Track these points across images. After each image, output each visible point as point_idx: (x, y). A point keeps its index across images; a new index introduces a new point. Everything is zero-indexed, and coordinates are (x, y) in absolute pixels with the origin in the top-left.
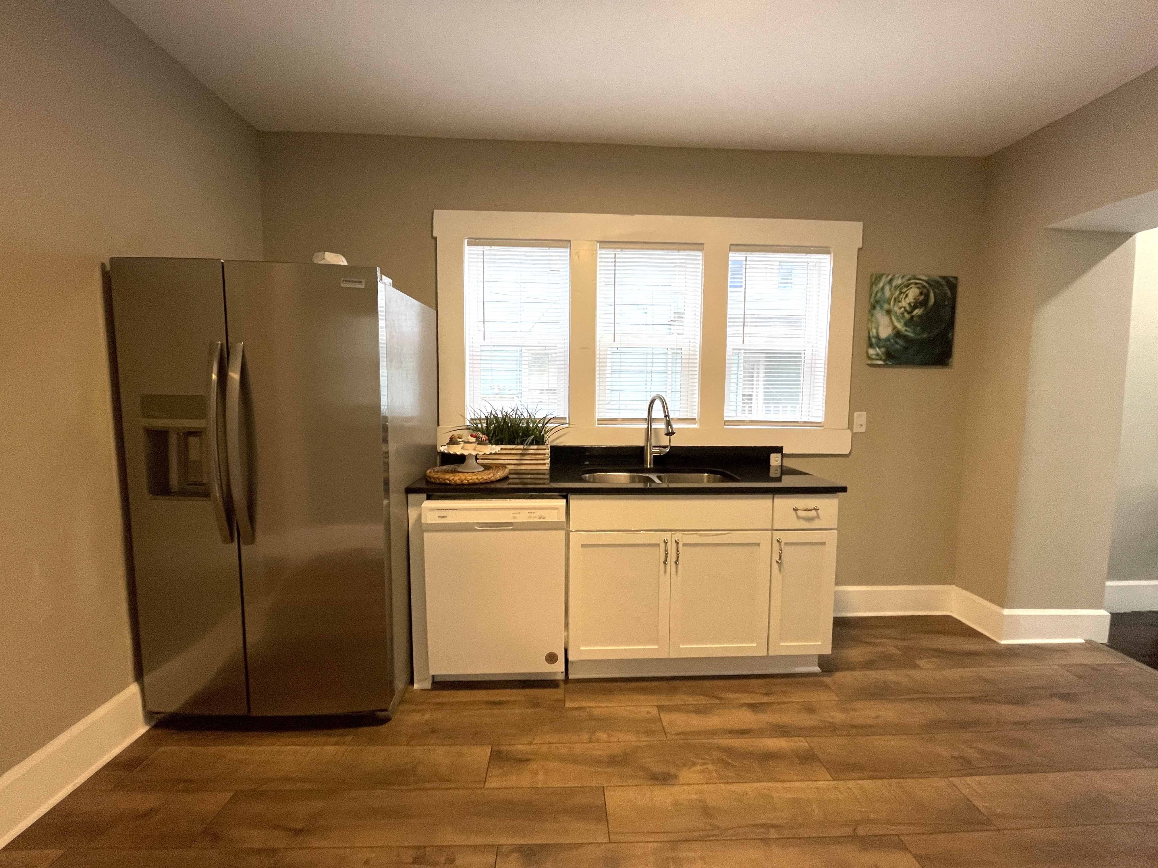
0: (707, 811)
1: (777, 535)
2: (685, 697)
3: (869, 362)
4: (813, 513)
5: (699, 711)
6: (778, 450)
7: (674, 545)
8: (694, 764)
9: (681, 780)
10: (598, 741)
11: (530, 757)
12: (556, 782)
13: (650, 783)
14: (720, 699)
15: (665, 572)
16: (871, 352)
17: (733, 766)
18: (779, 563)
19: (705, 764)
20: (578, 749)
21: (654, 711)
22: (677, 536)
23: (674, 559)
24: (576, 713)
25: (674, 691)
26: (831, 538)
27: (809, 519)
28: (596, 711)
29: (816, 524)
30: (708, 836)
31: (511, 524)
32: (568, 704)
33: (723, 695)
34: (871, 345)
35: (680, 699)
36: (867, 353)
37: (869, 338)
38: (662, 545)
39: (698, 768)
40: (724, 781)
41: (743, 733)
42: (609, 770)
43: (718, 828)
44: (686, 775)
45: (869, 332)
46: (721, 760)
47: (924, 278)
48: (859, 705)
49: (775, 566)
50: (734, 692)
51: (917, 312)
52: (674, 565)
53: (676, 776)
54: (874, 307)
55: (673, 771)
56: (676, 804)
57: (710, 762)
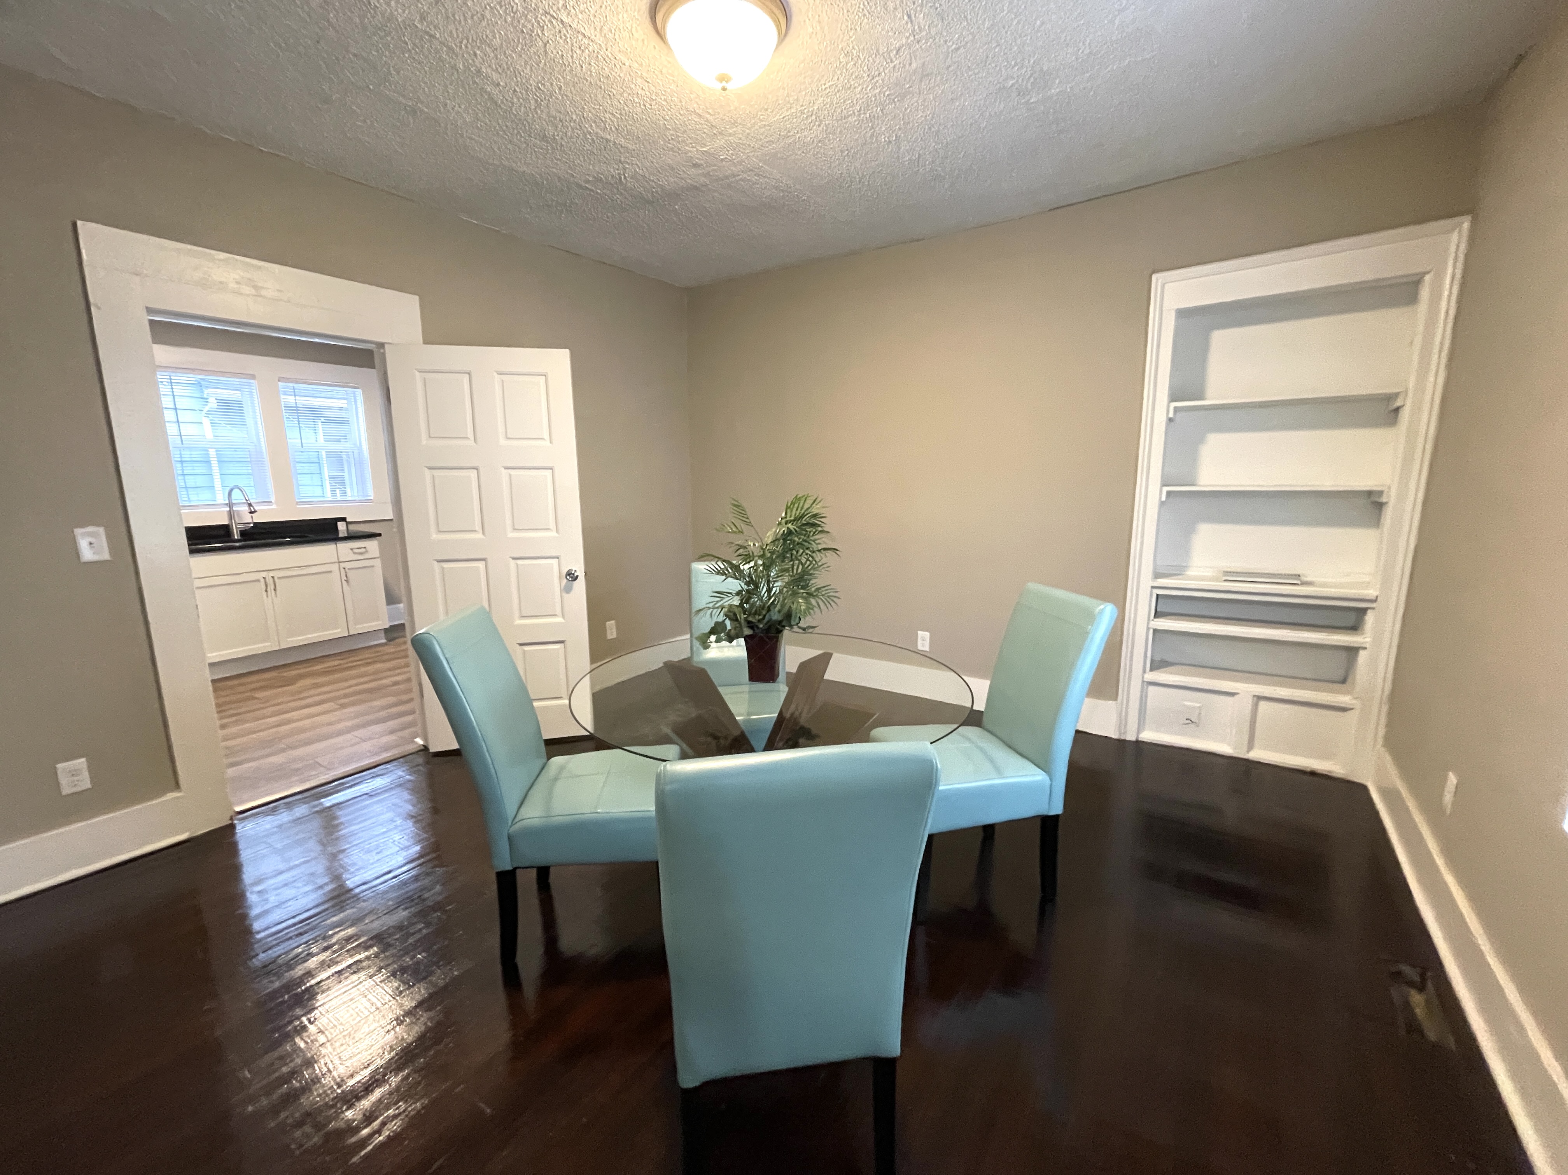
1: (343, 565)
4: (363, 550)
6: (344, 519)
7: (271, 580)
15: (267, 596)
18: (347, 581)
22: (272, 574)
23: (272, 587)
26: (378, 563)
27: (361, 554)
29: (366, 556)
38: (262, 580)
49: (345, 583)
52: (273, 592)
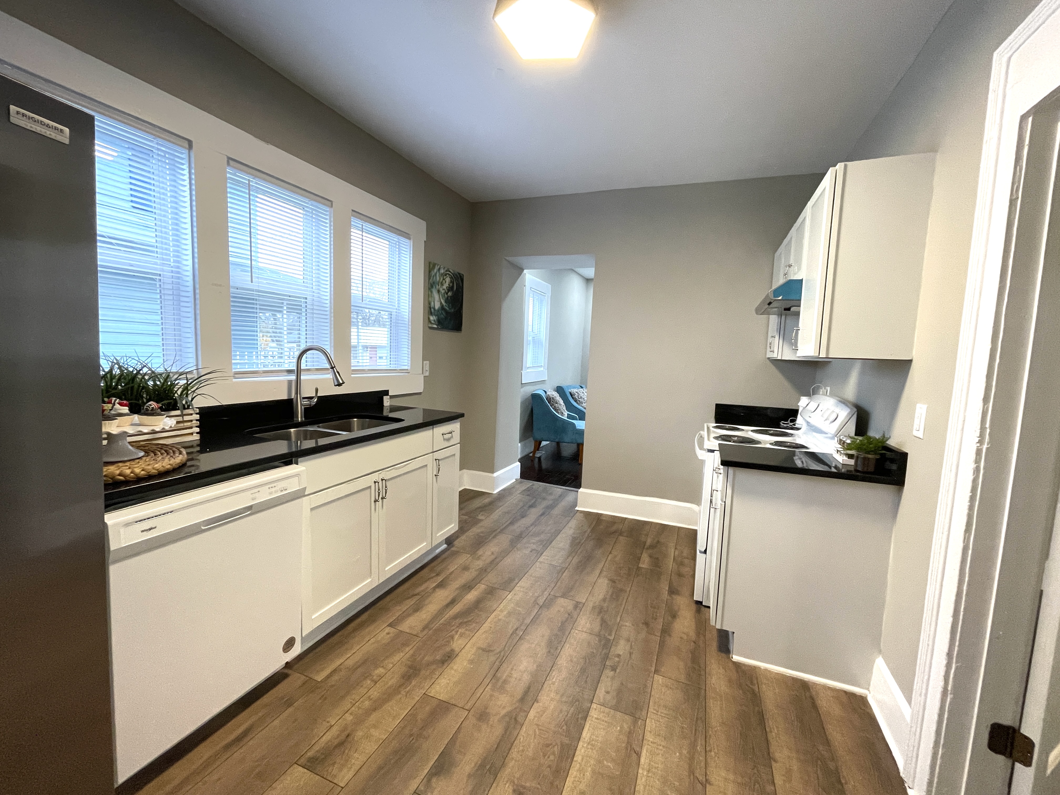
0: (487, 650)
1: (435, 455)
2: (398, 608)
3: (430, 325)
4: (450, 436)
5: (417, 609)
6: (386, 393)
7: (382, 482)
8: (452, 637)
9: (457, 650)
10: (381, 677)
11: (346, 733)
12: (392, 724)
13: (445, 667)
14: (418, 594)
15: (375, 509)
16: (432, 318)
17: (470, 621)
18: (437, 475)
19: (457, 632)
20: (375, 693)
21: (391, 630)
22: (383, 474)
23: (382, 495)
24: (336, 677)
25: (386, 610)
26: (457, 450)
27: (448, 440)
28: (350, 663)
29: (452, 442)
30: (502, 659)
31: (250, 508)
32: (320, 677)
33: (417, 591)
34: (431, 313)
35: (397, 611)
36: (429, 318)
37: (430, 308)
38: (373, 486)
39: (456, 637)
40: (476, 631)
41: (453, 602)
42: (414, 683)
43: (500, 652)
44: (457, 644)
45: (430, 304)
46: (461, 624)
47: (452, 271)
48: (480, 552)
49: (434, 479)
50: (421, 585)
51: (450, 294)
52: (381, 501)
53: (452, 650)
54: (432, 287)
55: (448, 649)
56: (471, 662)
57: (458, 629)
